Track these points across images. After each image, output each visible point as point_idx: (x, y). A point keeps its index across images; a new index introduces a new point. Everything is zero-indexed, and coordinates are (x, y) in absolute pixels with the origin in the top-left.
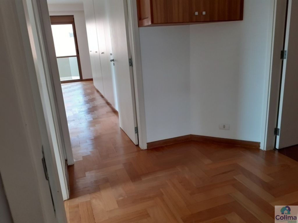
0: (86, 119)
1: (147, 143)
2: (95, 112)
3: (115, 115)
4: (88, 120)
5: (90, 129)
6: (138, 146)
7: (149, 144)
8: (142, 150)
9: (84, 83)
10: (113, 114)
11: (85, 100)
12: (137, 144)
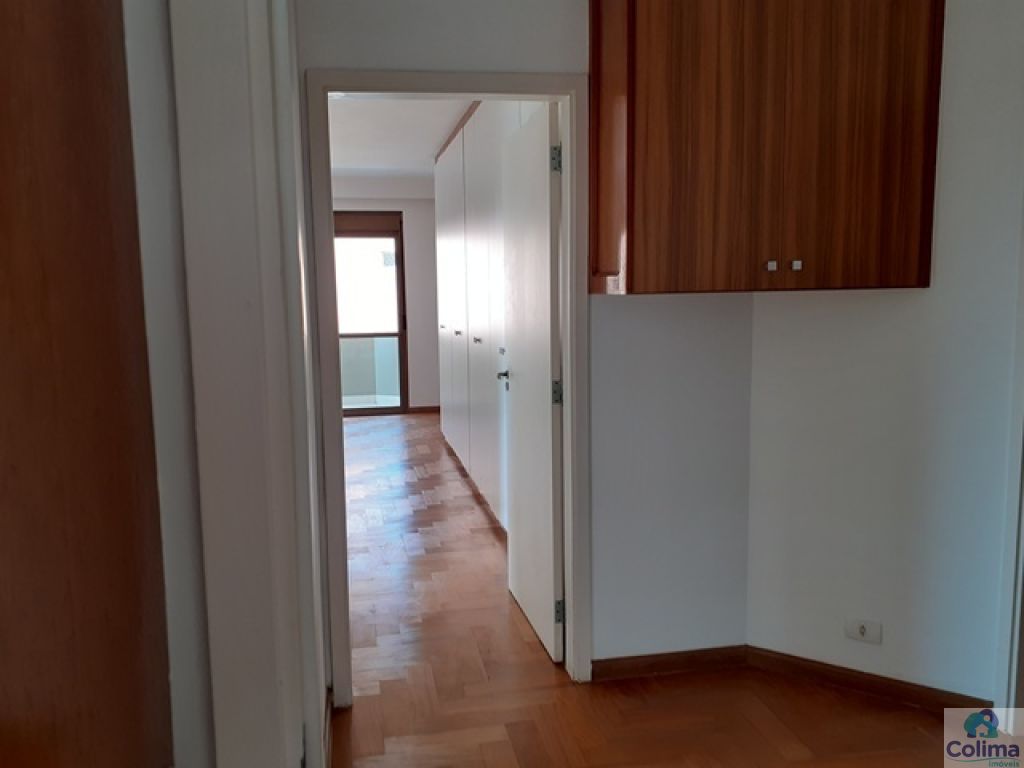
0: (404, 549)
1: (593, 662)
2: (436, 525)
3: (497, 544)
4: (412, 554)
5: (412, 587)
6: (561, 665)
7: (598, 665)
8: (575, 683)
9: (412, 420)
10: (491, 538)
11: (409, 480)
12: (560, 659)
